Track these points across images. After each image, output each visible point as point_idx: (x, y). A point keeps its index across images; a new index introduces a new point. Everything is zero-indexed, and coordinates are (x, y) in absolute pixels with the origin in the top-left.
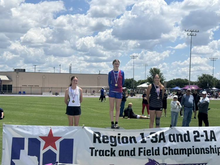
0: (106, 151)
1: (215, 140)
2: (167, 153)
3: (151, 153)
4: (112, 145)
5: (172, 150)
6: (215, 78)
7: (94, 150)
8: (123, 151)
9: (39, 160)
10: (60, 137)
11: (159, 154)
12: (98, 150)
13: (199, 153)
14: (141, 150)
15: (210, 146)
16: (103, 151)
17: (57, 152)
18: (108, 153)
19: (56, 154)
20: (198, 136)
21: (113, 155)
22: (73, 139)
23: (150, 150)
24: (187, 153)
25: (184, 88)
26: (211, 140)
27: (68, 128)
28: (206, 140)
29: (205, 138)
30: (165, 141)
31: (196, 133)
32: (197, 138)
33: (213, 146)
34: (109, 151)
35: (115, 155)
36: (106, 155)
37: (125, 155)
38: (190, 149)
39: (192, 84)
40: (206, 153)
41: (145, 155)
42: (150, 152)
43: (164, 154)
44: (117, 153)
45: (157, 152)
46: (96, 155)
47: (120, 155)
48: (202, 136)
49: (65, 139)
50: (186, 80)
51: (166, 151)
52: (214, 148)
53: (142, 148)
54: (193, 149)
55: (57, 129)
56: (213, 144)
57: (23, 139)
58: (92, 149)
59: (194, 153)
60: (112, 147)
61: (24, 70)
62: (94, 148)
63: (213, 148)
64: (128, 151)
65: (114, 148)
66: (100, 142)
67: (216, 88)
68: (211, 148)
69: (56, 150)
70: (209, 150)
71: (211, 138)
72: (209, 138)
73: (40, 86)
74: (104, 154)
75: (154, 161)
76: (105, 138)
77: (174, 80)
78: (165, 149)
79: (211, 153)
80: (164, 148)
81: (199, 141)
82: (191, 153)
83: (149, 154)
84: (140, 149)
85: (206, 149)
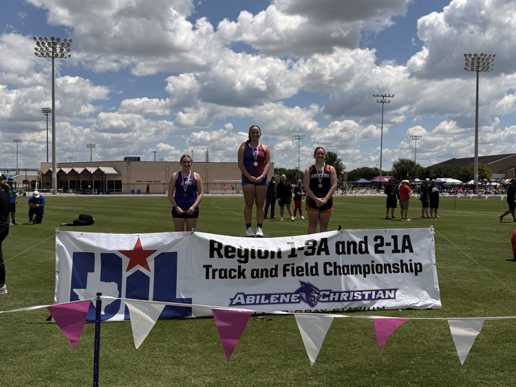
0: (231, 270)
1: (411, 251)
2: (331, 272)
3: (305, 273)
4: (239, 261)
5: (339, 267)
6: (418, 166)
7: (211, 270)
8: (258, 270)
9: (120, 288)
10: (156, 251)
11: (317, 274)
12: (217, 270)
13: (381, 272)
14: (287, 268)
15: (401, 261)
16: (226, 270)
17: (151, 274)
18: (233, 274)
19: (149, 278)
20: (381, 245)
21: (242, 277)
22: (176, 253)
23: (302, 268)
24: (362, 271)
25: (372, 180)
26: (403, 251)
27: (168, 236)
28: (393, 252)
29: (392, 247)
30: (327, 253)
31: (379, 240)
32: (380, 249)
33: (406, 261)
34: (235, 271)
35: (244, 277)
36: (230, 277)
37: (262, 277)
38: (368, 266)
39: (385, 174)
40: (394, 272)
41: (293, 275)
42: (302, 271)
43: (325, 273)
44: (248, 273)
45: (314, 270)
46: (214, 277)
47: (253, 277)
48: (388, 244)
49: (162, 254)
50: (376, 169)
51: (329, 269)
52: (408, 263)
53: (289, 265)
54: (373, 265)
55: (149, 237)
56: (406, 257)
57: (92, 255)
58: (207, 267)
59: (373, 273)
60: (240, 264)
61: (139, 159)
62: (211, 266)
63: (406, 265)
64: (266, 270)
65: (243, 266)
66: (220, 256)
67: (420, 179)
68: (402, 265)
69: (149, 270)
70: (399, 267)
71: (404, 248)
72: (400, 248)
73: (162, 182)
74: (228, 276)
75: (310, 285)
76: (230, 249)
77: (358, 169)
78: (328, 265)
79: (402, 272)
80: (325, 264)
81: (382, 252)
82: (369, 273)
83: (300, 273)
84: (285, 266)
85: (394, 265)
